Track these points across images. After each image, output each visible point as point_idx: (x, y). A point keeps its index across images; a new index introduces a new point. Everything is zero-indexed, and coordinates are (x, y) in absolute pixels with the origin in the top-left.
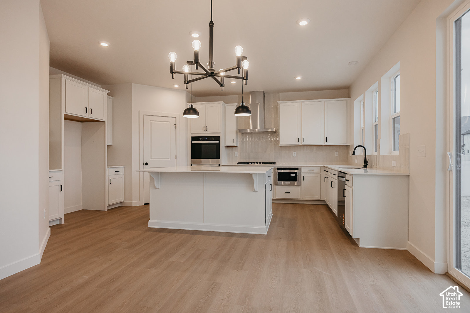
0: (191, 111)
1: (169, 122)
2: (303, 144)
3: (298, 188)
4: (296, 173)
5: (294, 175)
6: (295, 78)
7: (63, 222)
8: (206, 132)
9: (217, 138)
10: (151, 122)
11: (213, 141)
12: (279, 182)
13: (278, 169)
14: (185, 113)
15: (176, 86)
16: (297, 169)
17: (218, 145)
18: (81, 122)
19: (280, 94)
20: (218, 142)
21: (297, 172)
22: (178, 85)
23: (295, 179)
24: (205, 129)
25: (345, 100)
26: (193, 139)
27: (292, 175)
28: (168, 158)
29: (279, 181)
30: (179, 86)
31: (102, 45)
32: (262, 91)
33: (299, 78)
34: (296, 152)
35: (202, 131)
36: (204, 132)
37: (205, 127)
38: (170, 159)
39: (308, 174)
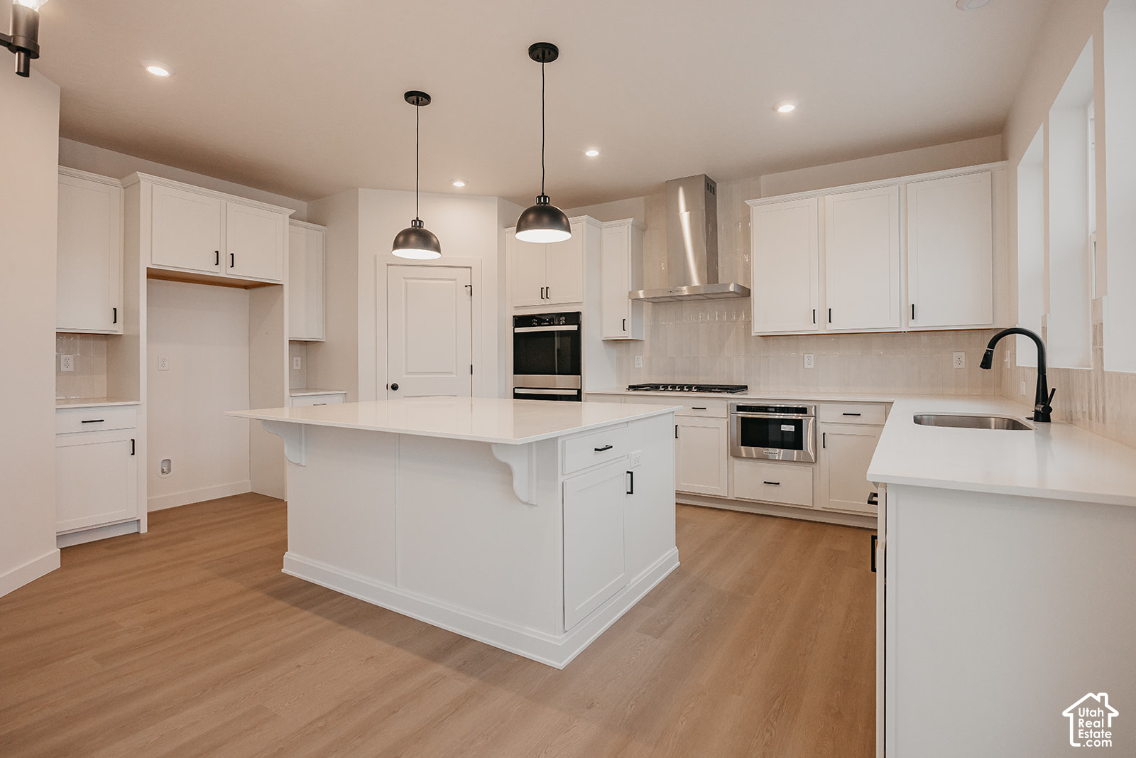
0: (413, 239)
1: (455, 280)
2: (830, 328)
3: (804, 472)
4: (798, 424)
5: (791, 428)
6: (774, 109)
7: (144, 529)
8: (548, 302)
9: (574, 318)
10: (408, 281)
11: (563, 325)
12: (743, 447)
13: (740, 408)
14: (397, 245)
15: (459, 184)
16: (804, 411)
17: (576, 337)
18: (246, 287)
19: (763, 178)
20: (575, 328)
21: (801, 420)
22: (464, 180)
23: (795, 442)
24: (545, 293)
25: (986, 170)
26: (519, 321)
27: (784, 428)
28: (451, 373)
29: (742, 445)
30: (467, 182)
31: (152, 75)
32: (702, 175)
33: (786, 108)
34: (812, 356)
35: (539, 301)
36: (543, 302)
37: (544, 291)
38: (456, 375)
39: (837, 426)
